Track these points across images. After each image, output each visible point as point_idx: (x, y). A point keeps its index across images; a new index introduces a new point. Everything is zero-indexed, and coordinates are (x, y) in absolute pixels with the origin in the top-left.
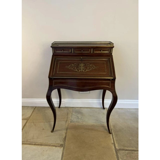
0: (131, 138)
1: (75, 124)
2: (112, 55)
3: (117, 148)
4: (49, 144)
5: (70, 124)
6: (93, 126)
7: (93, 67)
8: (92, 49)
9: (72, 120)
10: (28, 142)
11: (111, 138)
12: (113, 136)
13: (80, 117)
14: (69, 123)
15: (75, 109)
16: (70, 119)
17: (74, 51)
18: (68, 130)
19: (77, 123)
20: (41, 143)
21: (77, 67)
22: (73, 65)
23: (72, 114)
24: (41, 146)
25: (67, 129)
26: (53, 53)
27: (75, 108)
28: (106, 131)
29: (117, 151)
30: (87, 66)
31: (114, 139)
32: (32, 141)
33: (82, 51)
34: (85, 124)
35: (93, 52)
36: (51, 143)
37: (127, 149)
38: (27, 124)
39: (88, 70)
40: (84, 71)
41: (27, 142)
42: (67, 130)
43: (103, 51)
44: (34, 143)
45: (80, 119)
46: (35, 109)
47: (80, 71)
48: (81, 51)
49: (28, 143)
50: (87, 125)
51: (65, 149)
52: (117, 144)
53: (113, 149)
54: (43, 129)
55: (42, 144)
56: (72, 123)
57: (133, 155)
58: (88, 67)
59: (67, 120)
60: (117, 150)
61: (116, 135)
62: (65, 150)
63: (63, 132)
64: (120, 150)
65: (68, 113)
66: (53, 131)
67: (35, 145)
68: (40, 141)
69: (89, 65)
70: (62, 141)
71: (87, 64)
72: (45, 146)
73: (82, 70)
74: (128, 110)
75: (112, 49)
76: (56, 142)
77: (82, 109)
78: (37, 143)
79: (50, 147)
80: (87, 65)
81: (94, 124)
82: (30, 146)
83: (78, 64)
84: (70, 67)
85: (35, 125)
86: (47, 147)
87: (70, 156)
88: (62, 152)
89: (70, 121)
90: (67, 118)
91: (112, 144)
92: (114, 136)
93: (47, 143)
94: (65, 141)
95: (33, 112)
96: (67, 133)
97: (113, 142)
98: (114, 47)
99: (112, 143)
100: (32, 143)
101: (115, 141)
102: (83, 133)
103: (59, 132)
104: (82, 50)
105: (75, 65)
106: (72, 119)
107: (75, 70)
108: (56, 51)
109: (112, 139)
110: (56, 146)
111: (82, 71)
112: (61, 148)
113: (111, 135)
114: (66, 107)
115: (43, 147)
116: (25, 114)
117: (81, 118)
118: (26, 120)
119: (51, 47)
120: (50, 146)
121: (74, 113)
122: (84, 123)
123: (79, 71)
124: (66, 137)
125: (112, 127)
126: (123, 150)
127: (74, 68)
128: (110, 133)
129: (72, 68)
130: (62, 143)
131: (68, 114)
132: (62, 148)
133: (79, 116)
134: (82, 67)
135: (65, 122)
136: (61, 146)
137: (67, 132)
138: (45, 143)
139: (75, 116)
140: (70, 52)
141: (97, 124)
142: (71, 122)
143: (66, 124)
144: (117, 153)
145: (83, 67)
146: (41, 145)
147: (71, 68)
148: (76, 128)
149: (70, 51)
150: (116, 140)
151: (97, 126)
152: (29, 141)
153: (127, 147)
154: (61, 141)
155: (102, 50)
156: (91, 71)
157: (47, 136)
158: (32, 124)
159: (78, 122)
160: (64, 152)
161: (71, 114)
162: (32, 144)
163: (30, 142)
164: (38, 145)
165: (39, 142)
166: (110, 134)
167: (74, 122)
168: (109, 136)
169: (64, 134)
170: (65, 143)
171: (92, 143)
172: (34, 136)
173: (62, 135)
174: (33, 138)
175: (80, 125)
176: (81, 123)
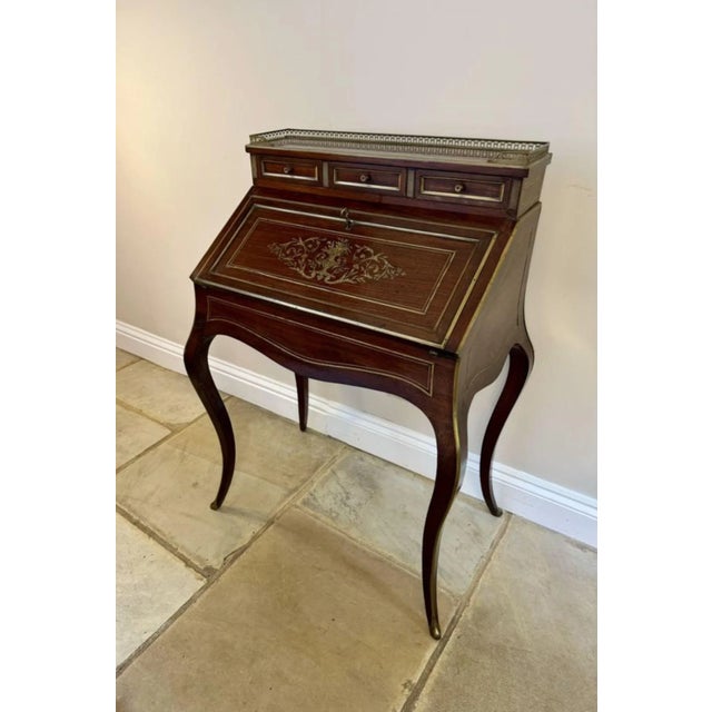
1: (317, 518)
4: (174, 546)
5: (297, 507)
6: (380, 560)
7: (375, 271)
8: (411, 175)
9: (314, 499)
10: (123, 505)
11: (424, 656)
12: (438, 652)
13: (353, 502)
14: (298, 503)
15: (362, 459)
16: (312, 490)
17: (331, 178)
18: (271, 528)
19: (323, 518)
20: (154, 527)
21: (311, 256)
22: (301, 243)
23: (334, 472)
25: (270, 522)
27: (363, 455)
30: (355, 258)
31: (435, 669)
32: (136, 506)
33: (363, 178)
34: (354, 536)
35: (417, 191)
36: (183, 547)
38: (163, 446)
39: (350, 278)
40: (332, 280)
41: (120, 503)
42: (268, 526)
43: (464, 192)
45: (348, 509)
47: (313, 275)
50: (356, 547)
51: (209, 590)
52: (425, 700)
54: (195, 485)
56: (306, 509)
58: (356, 266)
59: (296, 489)
61: (459, 662)
62: (206, 593)
63: (249, 529)
65: (323, 462)
66: (217, 504)
68: (157, 519)
69: (368, 254)
70: (222, 559)
71: (359, 251)
73: (324, 272)
76: (199, 548)
77: (390, 469)
78: (146, 520)
79: (170, 556)
80: (358, 255)
81: (390, 558)
83: (324, 244)
84: (284, 251)
85: (183, 458)
86: (161, 550)
87: (205, 623)
88: (191, 594)
89: (306, 496)
90: (304, 481)
91: (405, 686)
92: (443, 657)
93: (172, 538)
94: (232, 561)
96: (260, 535)
97: (415, 681)
98: (526, 173)
99: (409, 682)
100: (132, 514)
101: (430, 682)
102: (320, 569)
103: (235, 518)
104: (365, 173)
105: (310, 242)
106: (319, 494)
107: (298, 266)
108: (266, 171)
109: (423, 666)
110: (188, 564)
111: (319, 278)
112: (199, 582)
113: (435, 645)
114: (329, 437)
115: (151, 542)
116: (183, 408)
117: (360, 504)
118: (169, 432)
119: (248, 149)
120: (173, 550)
121: (341, 475)
122: (354, 533)
123: (309, 274)
124: (243, 550)
127: (296, 259)
129: (292, 253)
130: (216, 563)
131: (317, 468)
132: (202, 584)
133: (357, 494)
134: (332, 259)
135: (285, 492)
136: (208, 573)
137: (264, 534)
138: (166, 533)
139: (339, 488)
140: (316, 179)
141: (408, 564)
142: (305, 503)
143: (282, 501)
145: (336, 259)
146: (151, 535)
147: (287, 256)
148: (305, 533)
149: (315, 175)
150: (440, 682)
151: (396, 569)
152: (129, 502)
154: (217, 556)
155: (460, 182)
156: (358, 284)
157: (188, 516)
158: (178, 451)
159: (333, 519)
160: (198, 601)
161: (329, 470)
162: (129, 518)
163: (129, 507)
164: (144, 529)
165: (153, 521)
166: (428, 638)
167: (313, 510)
168: (420, 644)
169: (248, 536)
170: (225, 570)
171: (320, 629)
172: (152, 494)
173: (239, 536)
174: (145, 501)
175: (333, 530)
176: (342, 527)
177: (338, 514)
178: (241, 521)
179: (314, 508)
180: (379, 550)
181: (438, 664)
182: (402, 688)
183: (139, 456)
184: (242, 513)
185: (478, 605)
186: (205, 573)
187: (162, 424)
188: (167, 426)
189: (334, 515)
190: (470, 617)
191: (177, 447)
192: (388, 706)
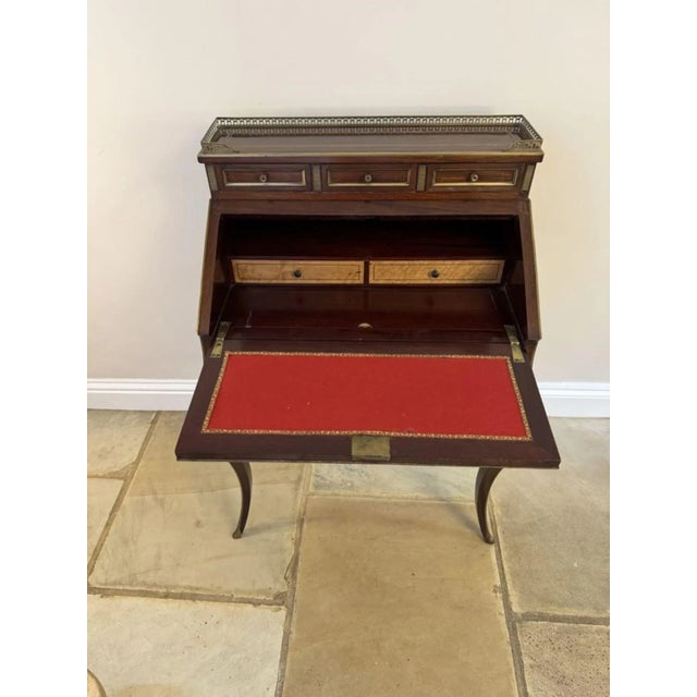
0: (576, 565)
1: (336, 495)
2: (528, 202)
3: (516, 609)
4: (226, 595)
5: (313, 495)
6: (412, 504)
8: (422, 171)
9: (322, 478)
10: (137, 585)
11: (491, 562)
12: (499, 552)
14: (311, 490)
17: (323, 180)
18: (305, 526)
19: (342, 492)
20: (191, 588)
24: (194, 600)
25: (301, 522)
26: (212, 192)
28: (468, 531)
29: (513, 622)
31: (505, 566)
32: (151, 578)
33: (368, 177)
34: (377, 494)
35: (428, 184)
36: (237, 591)
37: (559, 613)
38: (127, 500)
41: (131, 585)
42: (301, 526)
43: (479, 180)
44: (165, 590)
45: (355, 474)
46: (154, 422)
48: (362, 181)
49: (137, 588)
50: (386, 503)
51: (294, 614)
52: (514, 593)
53: (500, 614)
54: (198, 524)
55: (198, 592)
56: (322, 491)
57: (582, 641)
59: (300, 478)
60: (514, 619)
61: (515, 551)
62: (294, 619)
63: (287, 537)
64: (528, 617)
66: (240, 531)
67: (166, 596)
68: (186, 579)
70: (282, 580)
72: (209, 600)
74: (574, 425)
75: (530, 168)
76: (254, 582)
78: (175, 587)
79: (232, 607)
81: (417, 498)
82: (149, 601)
85: (162, 503)
86: (217, 607)
87: (315, 645)
88: (282, 628)
89: (313, 479)
91: (495, 591)
92: (504, 554)
93: (219, 588)
94: (294, 576)
95: (147, 439)
96: (300, 538)
97: (499, 584)
98: (540, 158)
99: (495, 586)
100: (154, 590)
101: (508, 577)
102: (372, 539)
103: (265, 535)
104: (368, 173)
108: (229, 181)
109: (496, 569)
110: (256, 603)
112: (279, 613)
113: (493, 548)
115: (201, 605)
118: (122, 482)
119: (200, 160)
120: (229, 600)
122: (376, 492)
124: (296, 560)
125: (497, 511)
126: (541, 617)
128: (487, 539)
130: (282, 587)
132: (283, 612)
135: (293, 486)
136: (279, 600)
137: (304, 535)
138: (209, 587)
140: (304, 183)
141: (432, 496)
142: (317, 486)
143: (296, 497)
144: (513, 631)
146: (193, 597)
148: (337, 515)
149: (301, 181)
150: (515, 574)
151: (427, 505)
152: (141, 578)
153: (561, 606)
154: (276, 580)
155: (474, 172)
157: (218, 558)
158: (149, 498)
159: (352, 487)
160: (293, 629)
162: (155, 595)
163: (144, 583)
164: (181, 596)
165: (185, 583)
166: (486, 545)
167: (328, 489)
168: (483, 555)
169: (290, 545)
170: (294, 589)
171: (408, 588)
172: (159, 557)
173: (282, 550)
174: (157, 568)
175: (359, 499)
176: (362, 492)
177: (352, 482)
178: (273, 535)
179: (329, 487)
180: (405, 495)
181: (504, 562)
182: (494, 595)
183: (108, 525)
184: (268, 527)
185: (499, 500)
186: (278, 601)
187: (104, 477)
188: (112, 476)
189: (349, 484)
190: (500, 513)
191: (142, 494)
192: (495, 614)
